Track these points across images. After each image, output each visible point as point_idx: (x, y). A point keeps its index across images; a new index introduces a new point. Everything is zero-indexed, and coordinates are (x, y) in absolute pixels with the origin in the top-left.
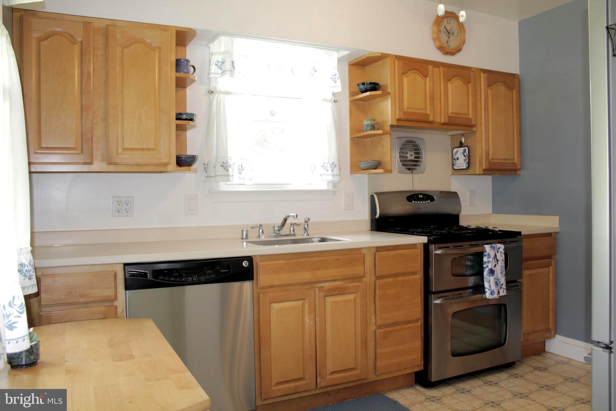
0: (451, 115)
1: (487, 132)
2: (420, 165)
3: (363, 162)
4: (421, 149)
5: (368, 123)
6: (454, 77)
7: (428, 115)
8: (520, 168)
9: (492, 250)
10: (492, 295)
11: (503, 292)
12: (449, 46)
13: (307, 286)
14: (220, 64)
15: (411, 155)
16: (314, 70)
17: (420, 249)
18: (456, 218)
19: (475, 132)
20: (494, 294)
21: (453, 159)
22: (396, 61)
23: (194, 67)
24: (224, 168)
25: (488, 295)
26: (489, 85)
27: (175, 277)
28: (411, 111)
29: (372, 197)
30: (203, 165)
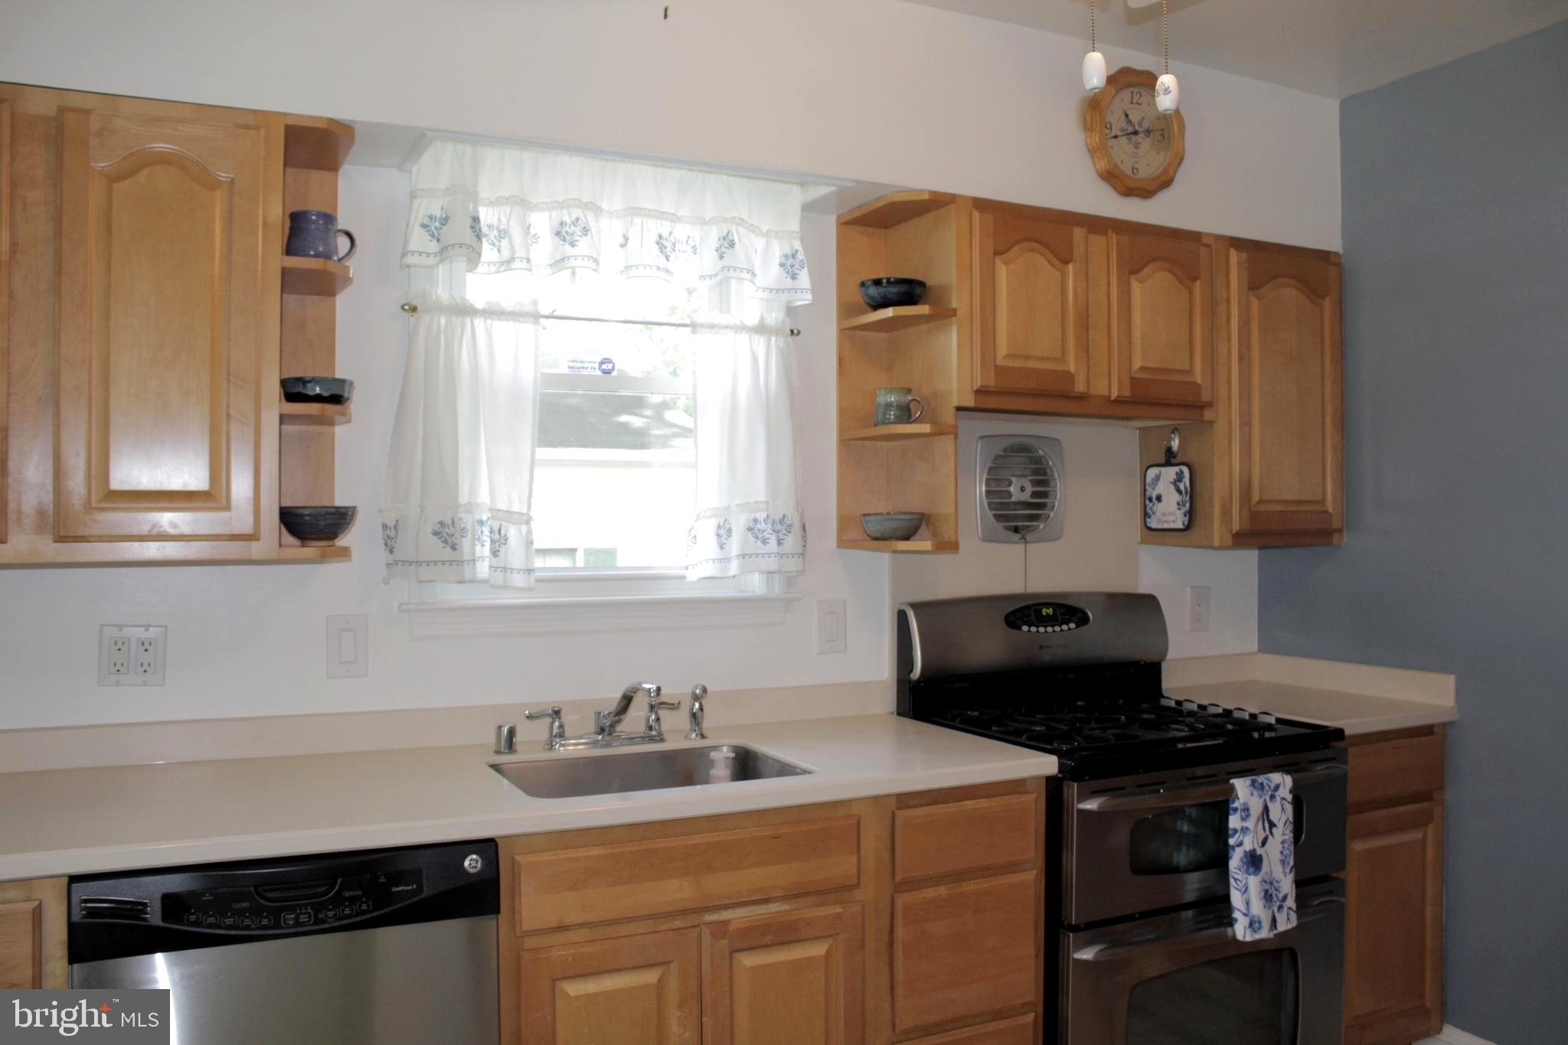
0: (1138, 375)
1: (1246, 423)
2: (1049, 517)
3: (872, 518)
4: (1051, 468)
5: (889, 400)
6: (1154, 260)
7: (1069, 377)
8: (1340, 527)
9: (1256, 793)
10: (1255, 931)
11: (1288, 919)
12: (1135, 171)
13: (677, 922)
14: (437, 224)
15: (1023, 489)
16: (727, 240)
17: (1035, 795)
18: (1150, 672)
19: (1211, 423)
20: (1260, 928)
21: (1146, 499)
22: (976, 215)
23: (349, 235)
24: (443, 539)
25: (1241, 931)
26: (1255, 283)
27: (240, 913)
28: (1019, 364)
29: (902, 617)
30: (382, 530)
